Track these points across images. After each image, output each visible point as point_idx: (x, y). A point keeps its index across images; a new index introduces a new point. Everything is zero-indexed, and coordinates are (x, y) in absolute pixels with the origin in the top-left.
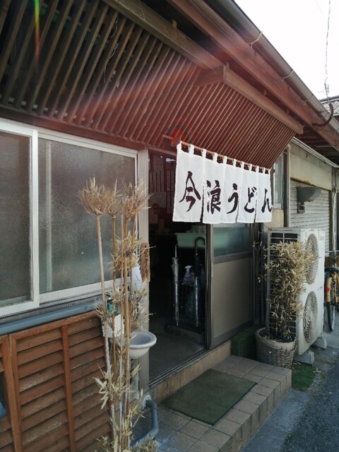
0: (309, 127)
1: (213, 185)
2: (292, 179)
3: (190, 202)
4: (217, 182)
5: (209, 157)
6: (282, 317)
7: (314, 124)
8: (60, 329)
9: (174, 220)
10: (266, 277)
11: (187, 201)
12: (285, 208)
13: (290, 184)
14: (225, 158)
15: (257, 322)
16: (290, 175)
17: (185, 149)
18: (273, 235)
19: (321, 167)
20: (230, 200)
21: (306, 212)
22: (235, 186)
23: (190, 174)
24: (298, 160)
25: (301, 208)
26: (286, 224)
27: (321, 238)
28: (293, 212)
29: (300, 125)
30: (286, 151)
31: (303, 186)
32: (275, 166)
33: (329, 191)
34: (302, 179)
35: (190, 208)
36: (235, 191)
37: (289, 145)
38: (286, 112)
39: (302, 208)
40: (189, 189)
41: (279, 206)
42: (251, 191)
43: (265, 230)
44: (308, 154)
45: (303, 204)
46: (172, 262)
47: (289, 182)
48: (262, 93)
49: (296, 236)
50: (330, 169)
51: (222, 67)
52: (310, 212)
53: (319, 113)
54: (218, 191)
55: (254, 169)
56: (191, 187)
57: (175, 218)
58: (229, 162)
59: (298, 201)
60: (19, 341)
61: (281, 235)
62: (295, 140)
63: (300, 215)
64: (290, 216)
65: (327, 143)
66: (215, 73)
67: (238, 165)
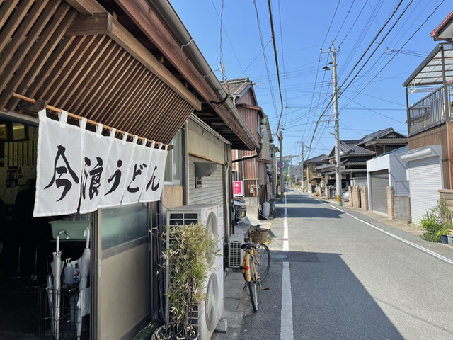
0: (207, 104)
1: (94, 163)
2: (190, 155)
3: (63, 188)
4: (99, 160)
5: (91, 128)
6: (183, 312)
7: (211, 102)
9: (36, 214)
10: (165, 266)
11: (58, 187)
12: (184, 184)
13: (189, 160)
14: (114, 131)
15: (155, 317)
16: (188, 151)
17: (53, 116)
18: (173, 216)
19: (215, 143)
20: (110, 180)
21: (203, 186)
23: (61, 150)
24: (196, 136)
25: (198, 183)
26: (184, 203)
27: (220, 215)
28: (191, 187)
29: (199, 101)
30: (184, 126)
31: (200, 161)
32: (173, 142)
33: (222, 165)
34: (200, 155)
35: (64, 195)
36: (118, 168)
37: (187, 121)
38: (184, 85)
39: (200, 183)
40: (62, 170)
41: (178, 182)
42: (138, 168)
43: (164, 210)
44: (204, 130)
45: (200, 179)
46: (51, 259)
47: (188, 157)
48: (159, 60)
49: (196, 216)
50: (223, 145)
51: (107, 14)
52: (206, 186)
53: (216, 90)
54: (100, 170)
55: (148, 145)
56: (64, 168)
57: (38, 212)
58: (119, 136)
59: (196, 176)
61: (181, 216)
62: (193, 116)
63: (197, 191)
64: (189, 192)
65: (222, 121)
66: (97, 20)
67: (130, 139)
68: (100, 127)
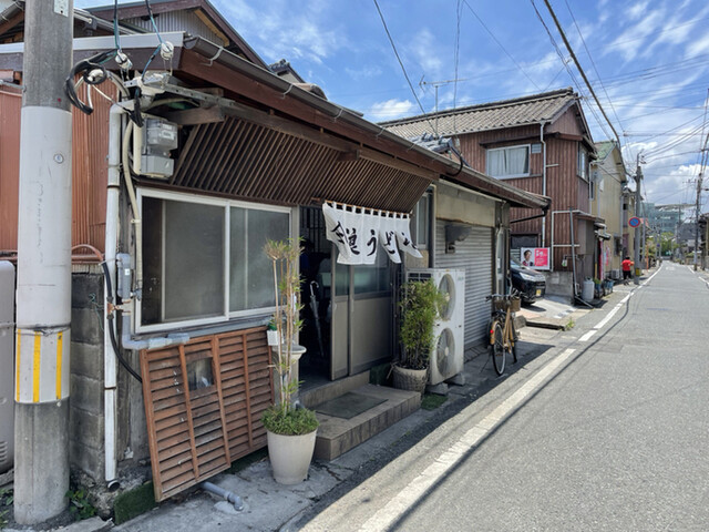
1: (351, 231)
2: (439, 219)
4: (354, 230)
5: (349, 209)
8: (241, 336)
12: (430, 249)
13: (436, 225)
14: (363, 209)
16: (436, 213)
18: (411, 275)
20: (369, 244)
21: (457, 252)
22: (373, 232)
24: (447, 199)
25: (450, 248)
27: (460, 279)
28: (439, 252)
29: (435, 174)
31: (454, 224)
33: (491, 228)
34: (453, 218)
36: (373, 236)
37: (434, 186)
39: (452, 248)
41: (424, 246)
43: (405, 270)
45: (453, 243)
47: (435, 222)
49: (429, 275)
50: (493, 204)
52: (461, 252)
54: (355, 237)
55: (391, 216)
58: (367, 212)
59: (447, 240)
60: (220, 340)
61: (417, 275)
63: (448, 256)
64: (435, 257)
67: (376, 213)
68: (354, 208)
